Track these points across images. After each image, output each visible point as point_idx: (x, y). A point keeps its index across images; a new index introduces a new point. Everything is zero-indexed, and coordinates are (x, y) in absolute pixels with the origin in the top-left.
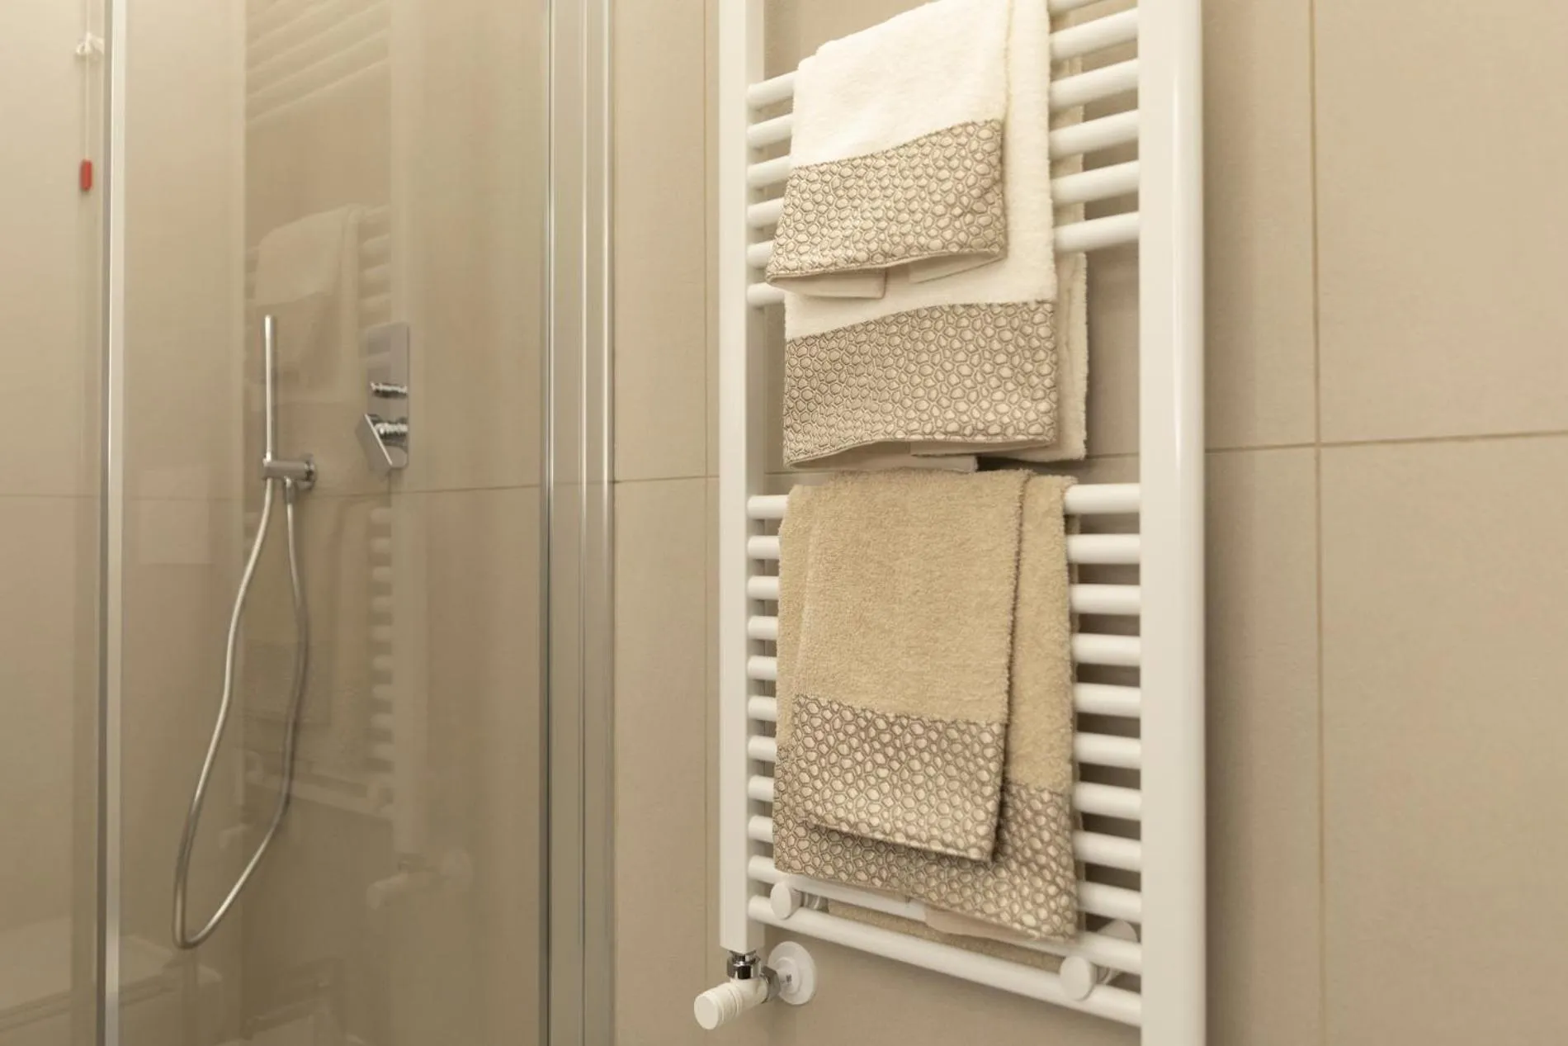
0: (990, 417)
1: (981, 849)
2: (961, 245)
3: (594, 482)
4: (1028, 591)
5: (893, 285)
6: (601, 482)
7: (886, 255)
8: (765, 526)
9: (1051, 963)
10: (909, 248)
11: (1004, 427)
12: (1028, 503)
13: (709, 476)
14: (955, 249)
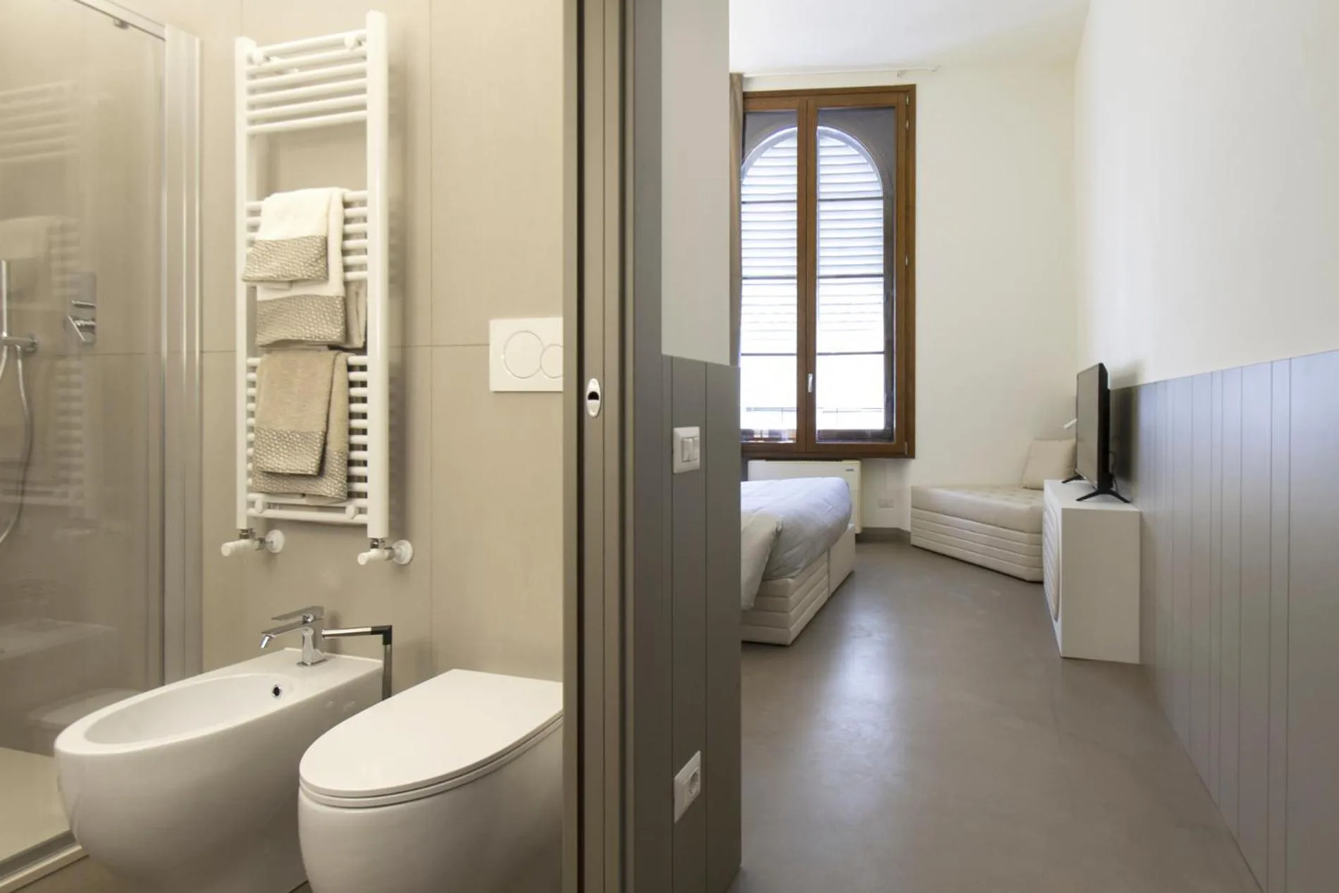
0: (321, 333)
1: (312, 471)
2: (309, 276)
3: (191, 352)
4: (335, 389)
5: (294, 285)
6: (194, 352)
7: (284, 276)
8: (253, 369)
9: (343, 509)
10: (291, 275)
11: (325, 336)
12: (336, 361)
13: (233, 351)
14: (306, 277)
